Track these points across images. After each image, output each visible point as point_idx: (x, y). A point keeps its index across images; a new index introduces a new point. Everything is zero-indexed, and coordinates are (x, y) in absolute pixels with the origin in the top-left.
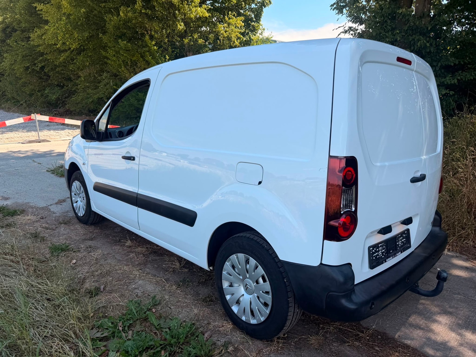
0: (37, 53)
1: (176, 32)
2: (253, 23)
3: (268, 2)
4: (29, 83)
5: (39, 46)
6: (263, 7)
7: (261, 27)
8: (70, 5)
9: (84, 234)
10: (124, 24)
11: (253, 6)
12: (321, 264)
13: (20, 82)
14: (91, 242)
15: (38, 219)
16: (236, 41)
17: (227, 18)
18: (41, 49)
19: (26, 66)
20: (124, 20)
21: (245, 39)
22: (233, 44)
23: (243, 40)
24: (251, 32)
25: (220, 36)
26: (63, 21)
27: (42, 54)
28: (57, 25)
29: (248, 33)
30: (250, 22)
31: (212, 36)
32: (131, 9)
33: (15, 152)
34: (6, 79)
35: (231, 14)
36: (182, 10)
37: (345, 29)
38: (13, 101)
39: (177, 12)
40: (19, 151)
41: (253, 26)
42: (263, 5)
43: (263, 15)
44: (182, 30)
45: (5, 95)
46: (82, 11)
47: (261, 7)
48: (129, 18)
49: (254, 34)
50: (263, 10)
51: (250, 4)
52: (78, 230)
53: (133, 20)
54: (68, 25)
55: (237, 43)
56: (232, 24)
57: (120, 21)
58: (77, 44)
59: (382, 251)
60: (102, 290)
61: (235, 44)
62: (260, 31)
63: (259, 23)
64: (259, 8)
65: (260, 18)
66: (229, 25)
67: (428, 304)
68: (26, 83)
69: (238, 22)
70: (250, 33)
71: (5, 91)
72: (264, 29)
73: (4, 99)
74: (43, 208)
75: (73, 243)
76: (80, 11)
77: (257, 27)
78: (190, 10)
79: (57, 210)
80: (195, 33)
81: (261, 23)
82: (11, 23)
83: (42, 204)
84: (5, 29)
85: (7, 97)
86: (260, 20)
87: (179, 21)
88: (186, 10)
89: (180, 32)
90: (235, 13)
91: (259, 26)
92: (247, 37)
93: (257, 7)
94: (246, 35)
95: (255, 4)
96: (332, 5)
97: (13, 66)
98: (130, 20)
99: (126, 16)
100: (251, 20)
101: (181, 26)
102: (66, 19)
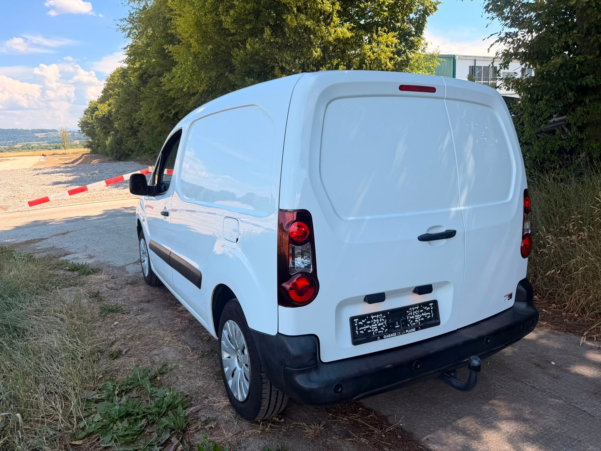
0: (169, 98)
1: (311, 60)
2: (412, 38)
3: (432, 8)
4: (165, 132)
5: (170, 90)
6: (426, 16)
7: (422, 42)
8: (197, 43)
9: (144, 296)
10: (251, 58)
11: (412, 16)
12: (278, 333)
13: (156, 131)
14: (146, 304)
15: (109, 278)
16: (388, 63)
17: (375, 36)
18: (172, 94)
19: (160, 113)
20: (251, 54)
21: (400, 59)
22: (385, 67)
23: (397, 60)
24: (409, 50)
25: (366, 59)
26: (190, 61)
27: (174, 99)
28: (184, 66)
29: (405, 51)
30: (407, 37)
31: (356, 60)
32: (260, 39)
33: (126, 208)
34: (143, 129)
35: (381, 30)
36: (319, 34)
37: (500, 36)
38: (150, 152)
39: (312, 36)
40: (132, 207)
41: (412, 41)
42: (426, 13)
43: (426, 25)
44: (318, 57)
45: (143, 146)
46: (209, 49)
47: (423, 16)
48: (256, 50)
49: (412, 52)
50: (427, 19)
51: (406, 14)
52: (141, 291)
53: (261, 52)
54: (194, 66)
55: (390, 65)
56: (382, 43)
57: (246, 55)
58: (205, 85)
59: (377, 324)
60: (124, 353)
61: (387, 67)
62: (421, 47)
63: (419, 36)
64: (419, 18)
65: (422, 30)
66: (378, 45)
67: (499, 406)
68: (162, 132)
69: (390, 39)
70: (407, 50)
71: (143, 142)
72: (426, 44)
73: (142, 150)
74: (119, 268)
75: (128, 304)
76: (207, 48)
77: (417, 42)
78: (329, 32)
79: (132, 270)
80: (334, 60)
81: (423, 36)
82: (147, 68)
83: (120, 263)
84: (142, 76)
85: (144, 148)
86: (421, 33)
87: (314, 48)
88: (323, 33)
89: (316, 59)
90: (385, 28)
91: (419, 40)
92: (403, 56)
93: (417, 16)
94: (403, 54)
95: (415, 13)
96: (487, 7)
97: (149, 114)
98: (257, 53)
99: (254, 48)
100: (410, 35)
101: (317, 52)
102: (193, 59)
